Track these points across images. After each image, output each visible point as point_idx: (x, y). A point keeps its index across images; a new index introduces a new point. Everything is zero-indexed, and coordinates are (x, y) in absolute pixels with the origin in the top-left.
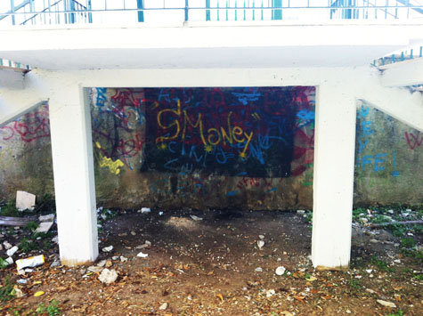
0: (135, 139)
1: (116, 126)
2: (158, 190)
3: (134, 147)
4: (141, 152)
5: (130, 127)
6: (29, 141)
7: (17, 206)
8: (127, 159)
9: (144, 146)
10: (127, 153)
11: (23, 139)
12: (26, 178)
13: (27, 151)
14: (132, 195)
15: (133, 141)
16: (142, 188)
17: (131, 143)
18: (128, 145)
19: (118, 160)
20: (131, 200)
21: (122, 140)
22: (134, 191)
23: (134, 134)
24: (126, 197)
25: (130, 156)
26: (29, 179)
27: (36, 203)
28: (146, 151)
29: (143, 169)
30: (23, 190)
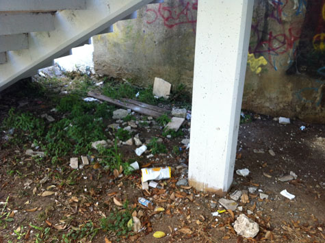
0: (287, 33)
1: (267, 16)
2: (304, 99)
3: (284, 43)
4: (291, 51)
5: (284, 18)
6: (171, 26)
7: (154, 92)
8: (272, 57)
9: (297, 43)
10: (273, 50)
11: (165, 24)
12: (164, 65)
13: (168, 38)
14: (270, 100)
15: (284, 35)
16: (284, 93)
17: (282, 38)
18: (278, 40)
19: (262, 57)
20: (267, 104)
21: (271, 34)
22: (274, 95)
23: (287, 27)
24: (263, 100)
25: (277, 54)
26: (167, 67)
27: (171, 92)
28: (298, 49)
29: (290, 72)
30: (160, 77)
